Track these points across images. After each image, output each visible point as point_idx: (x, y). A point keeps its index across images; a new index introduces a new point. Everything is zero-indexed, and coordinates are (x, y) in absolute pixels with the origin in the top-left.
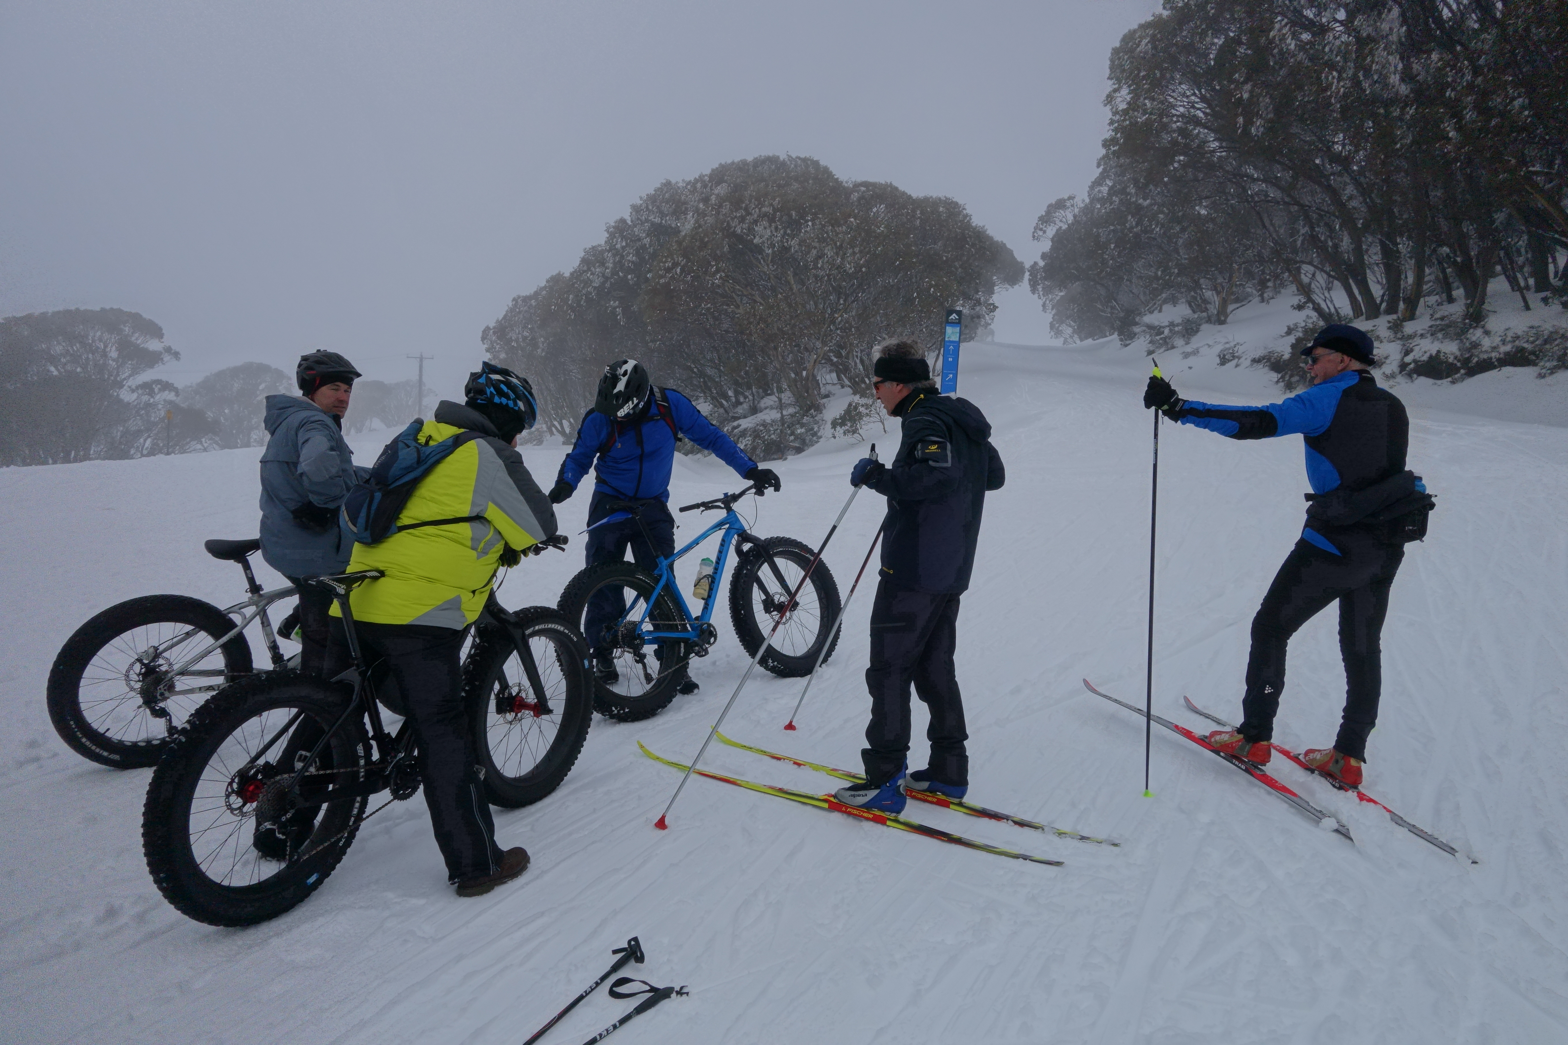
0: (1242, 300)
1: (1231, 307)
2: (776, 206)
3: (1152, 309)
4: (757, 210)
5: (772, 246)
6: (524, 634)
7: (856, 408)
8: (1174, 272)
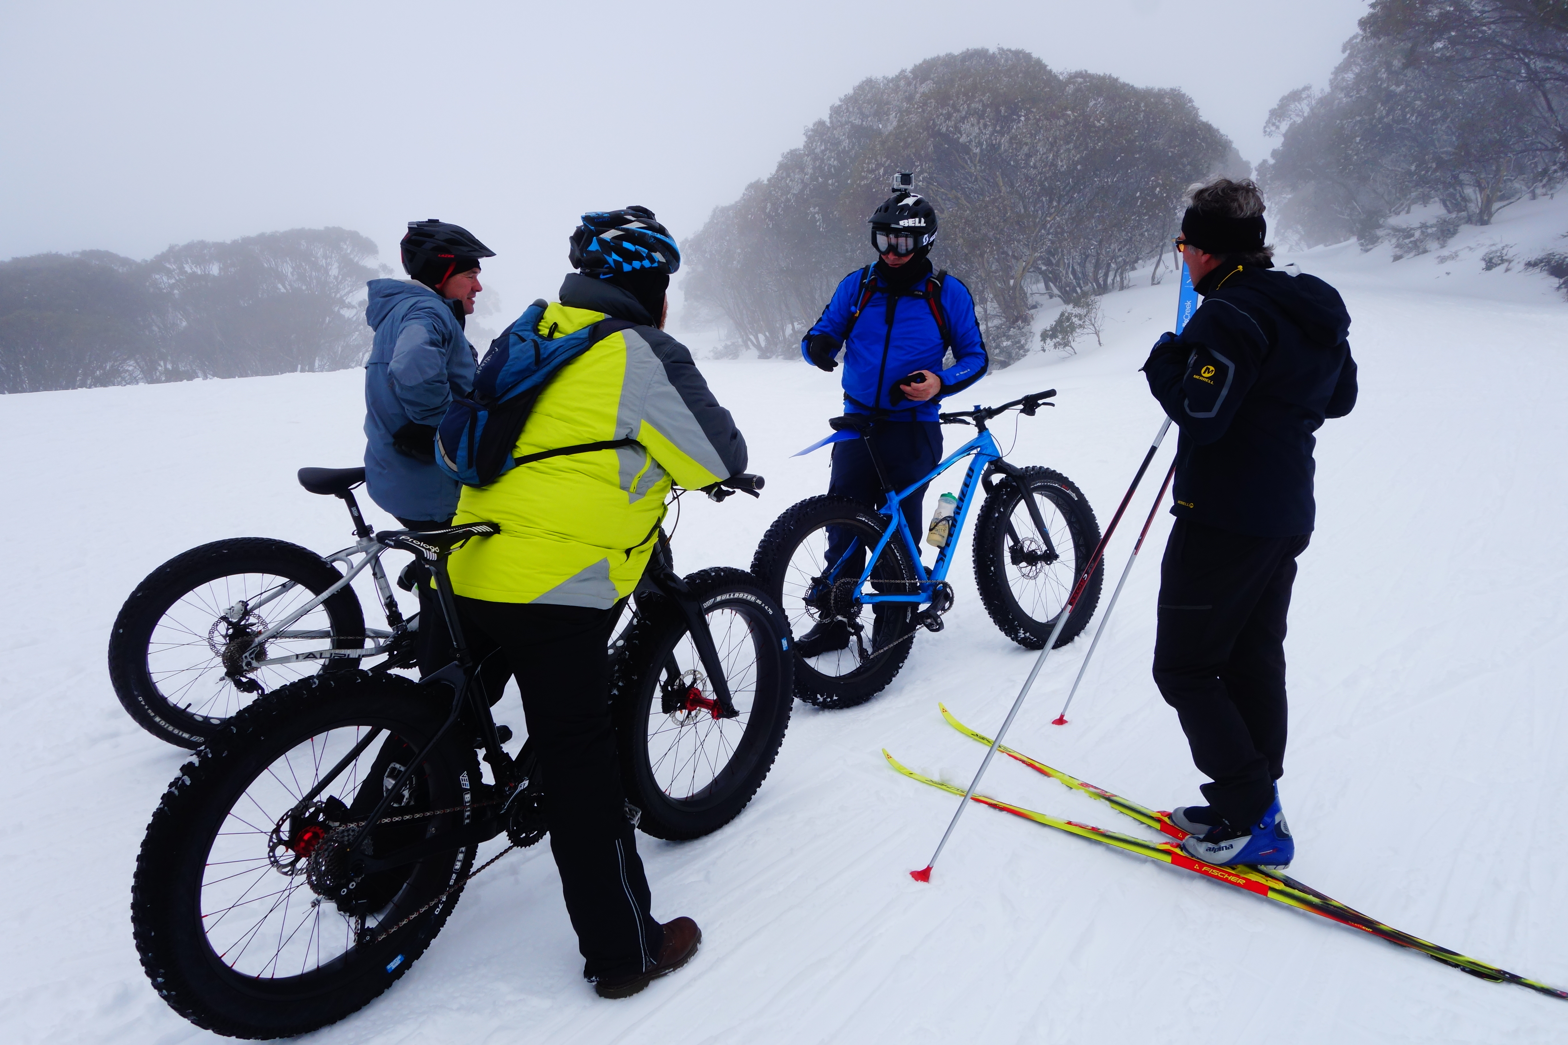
0: (1507, 197)
1: (1496, 206)
2: (985, 102)
3: (1398, 210)
4: (966, 107)
5: (980, 144)
6: (700, 609)
7: (1068, 319)
8: (1431, 167)
